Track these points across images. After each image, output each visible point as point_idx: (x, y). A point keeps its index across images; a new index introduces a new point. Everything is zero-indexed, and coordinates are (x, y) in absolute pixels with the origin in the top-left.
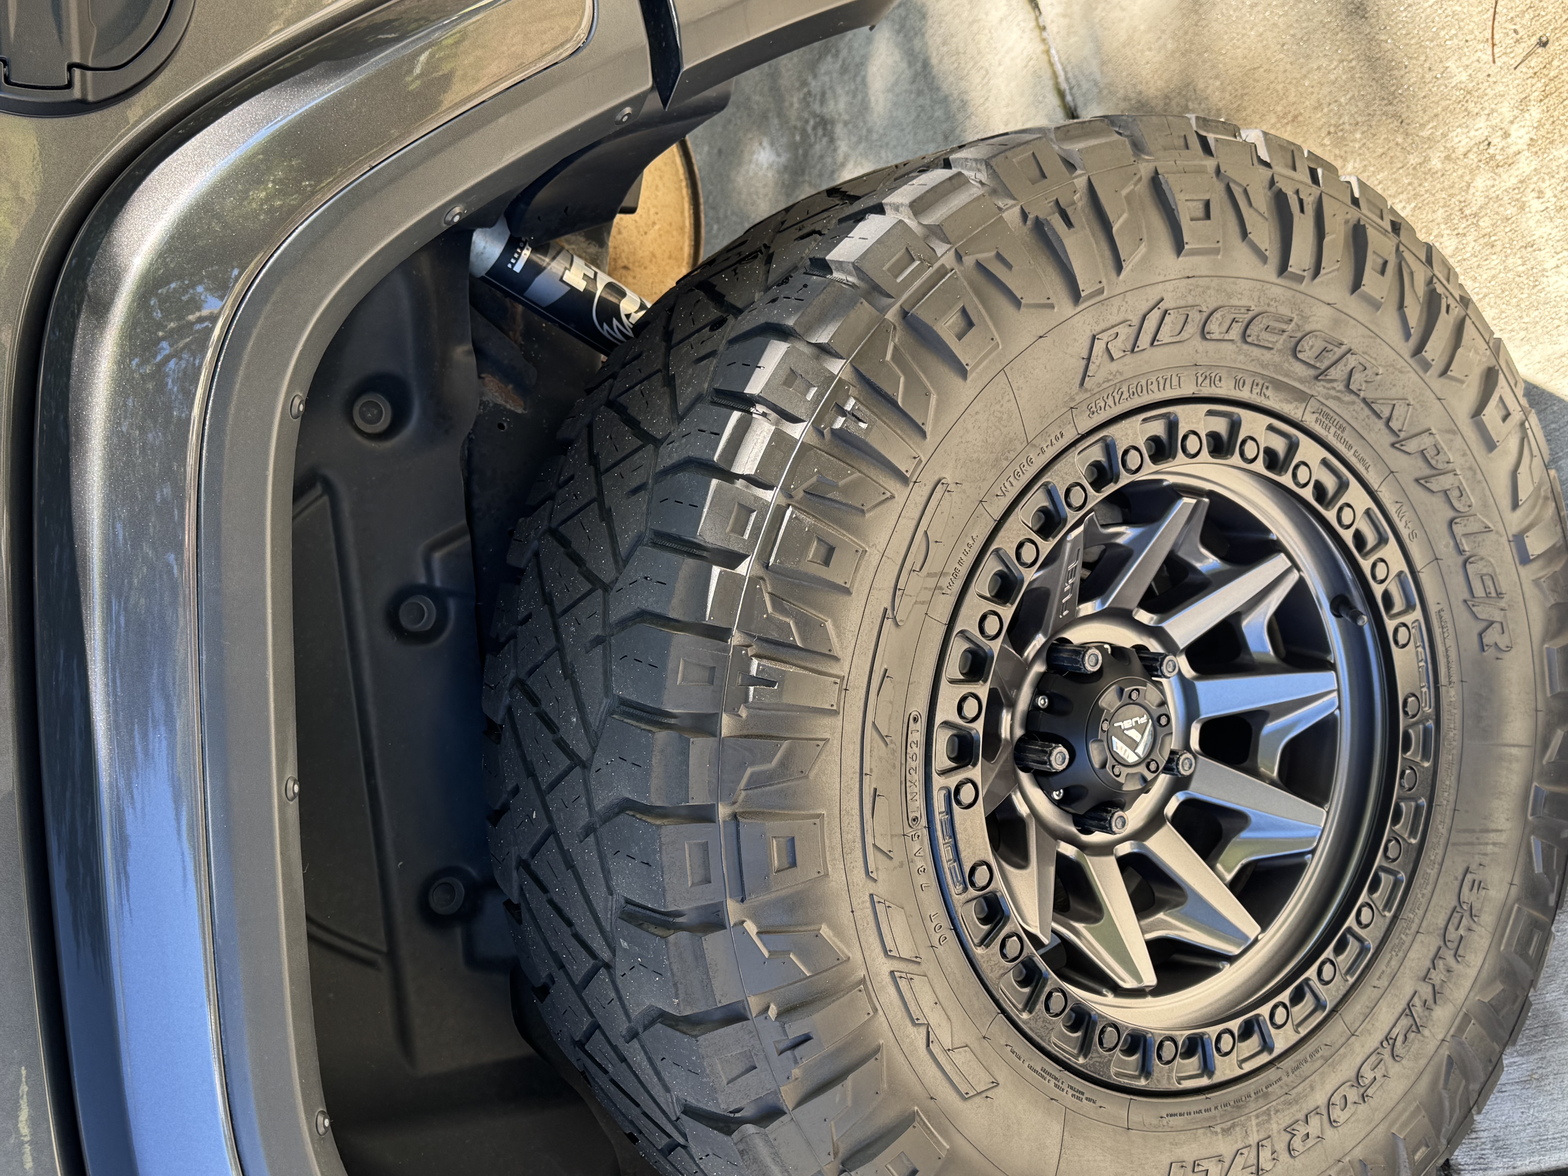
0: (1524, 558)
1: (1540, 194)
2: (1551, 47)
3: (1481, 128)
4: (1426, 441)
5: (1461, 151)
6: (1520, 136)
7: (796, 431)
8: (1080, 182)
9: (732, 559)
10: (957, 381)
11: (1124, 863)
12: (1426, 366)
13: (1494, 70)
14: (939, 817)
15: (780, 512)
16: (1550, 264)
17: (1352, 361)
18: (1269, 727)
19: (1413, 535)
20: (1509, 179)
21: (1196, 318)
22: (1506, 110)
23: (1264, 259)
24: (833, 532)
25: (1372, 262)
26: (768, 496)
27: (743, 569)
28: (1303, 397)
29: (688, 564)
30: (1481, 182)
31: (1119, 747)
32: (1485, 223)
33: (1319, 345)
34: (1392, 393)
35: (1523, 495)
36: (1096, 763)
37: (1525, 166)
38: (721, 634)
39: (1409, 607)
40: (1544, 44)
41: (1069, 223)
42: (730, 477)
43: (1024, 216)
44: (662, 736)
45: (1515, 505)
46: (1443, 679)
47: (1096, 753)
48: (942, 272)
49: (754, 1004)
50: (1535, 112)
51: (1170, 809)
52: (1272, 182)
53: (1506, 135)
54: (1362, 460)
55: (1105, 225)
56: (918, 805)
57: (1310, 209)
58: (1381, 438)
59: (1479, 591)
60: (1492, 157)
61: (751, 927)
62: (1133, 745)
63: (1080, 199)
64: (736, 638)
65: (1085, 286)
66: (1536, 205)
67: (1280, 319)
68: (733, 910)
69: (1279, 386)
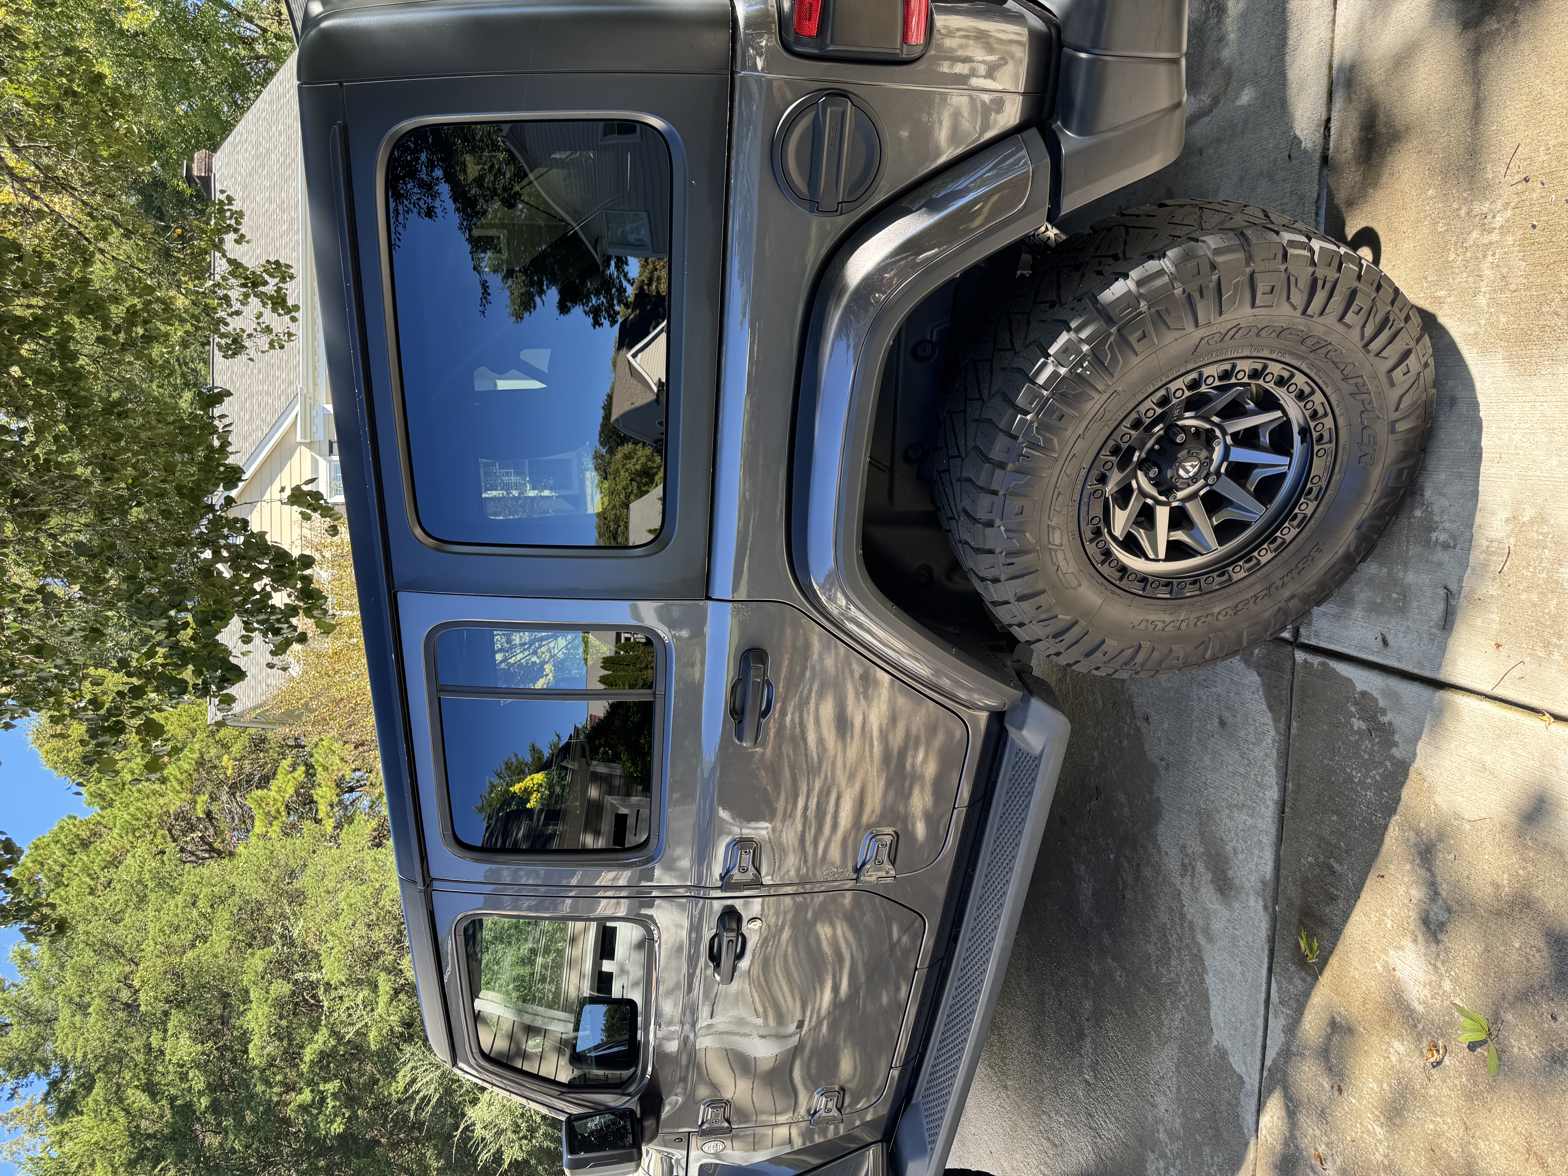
0: (1393, 431)
1: (1494, 254)
2: (1529, 184)
3: (1486, 207)
4: (1359, 380)
5: (1474, 213)
6: (1499, 221)
7: (1063, 371)
8: (1215, 278)
9: (1026, 413)
10: (1134, 357)
11: (1173, 511)
12: (1368, 352)
13: (1503, 180)
14: (1085, 499)
15: (1048, 399)
16: (1483, 290)
17: (1330, 347)
18: (1256, 471)
19: (1341, 415)
20: (1486, 239)
21: (1255, 330)
22: (1499, 205)
23: (1295, 309)
24: (1066, 410)
25: (1354, 308)
26: (1045, 393)
27: (1029, 417)
28: (1303, 358)
29: (1011, 411)
30: (1475, 234)
31: (1181, 472)
32: (1469, 254)
33: (1315, 341)
34: (1349, 360)
35: (1402, 406)
36: (1169, 476)
37: (1495, 237)
38: (1015, 438)
39: (1330, 441)
40: (1526, 180)
41: (1202, 296)
42: (1034, 383)
43: (1184, 291)
44: (987, 465)
45: (1397, 410)
46: (1336, 471)
47: (1169, 473)
48: (1141, 313)
49: (998, 550)
50: (1509, 213)
51: (1202, 493)
52: (1314, 273)
53: (1494, 217)
54: (1326, 384)
55: (1220, 296)
56: (1077, 497)
57: (1328, 286)
58: (1337, 376)
59: (1366, 440)
60: (1484, 224)
61: (1002, 528)
62: (1187, 472)
63: (1212, 285)
64: (1021, 439)
65: (1201, 321)
66: (1490, 259)
67: (1298, 330)
68: (998, 522)
69: (1291, 353)
